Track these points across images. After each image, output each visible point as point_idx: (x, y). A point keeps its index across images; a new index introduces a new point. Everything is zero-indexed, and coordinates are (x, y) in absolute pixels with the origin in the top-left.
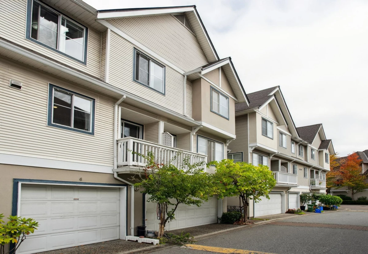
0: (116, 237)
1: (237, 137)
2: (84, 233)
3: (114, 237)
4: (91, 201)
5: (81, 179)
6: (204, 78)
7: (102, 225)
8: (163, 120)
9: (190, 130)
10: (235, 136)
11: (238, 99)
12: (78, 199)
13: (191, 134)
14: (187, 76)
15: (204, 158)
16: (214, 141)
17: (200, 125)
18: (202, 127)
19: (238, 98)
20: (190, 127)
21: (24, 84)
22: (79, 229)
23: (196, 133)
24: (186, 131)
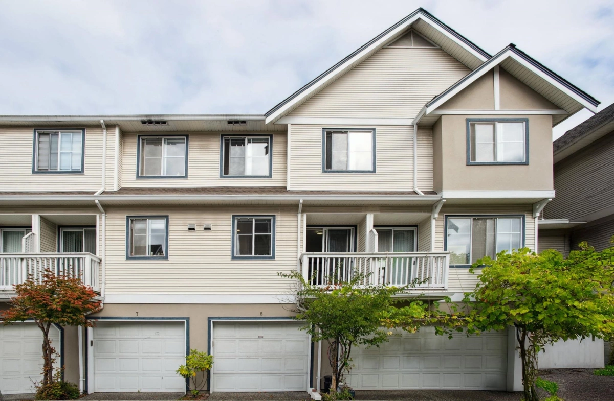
0: (302, 388)
1: (556, 194)
2: (266, 377)
3: (299, 388)
4: (275, 339)
5: (261, 313)
6: (447, 113)
7: (287, 370)
8: (372, 211)
9: (428, 212)
10: (554, 192)
11: (565, 109)
12: (262, 337)
13: (432, 217)
14: (417, 124)
15: (445, 257)
16: (493, 217)
17: (439, 198)
18: (445, 201)
19: (562, 107)
20: (429, 207)
21: (214, 224)
22: (263, 372)
23: (441, 212)
24: (420, 215)
